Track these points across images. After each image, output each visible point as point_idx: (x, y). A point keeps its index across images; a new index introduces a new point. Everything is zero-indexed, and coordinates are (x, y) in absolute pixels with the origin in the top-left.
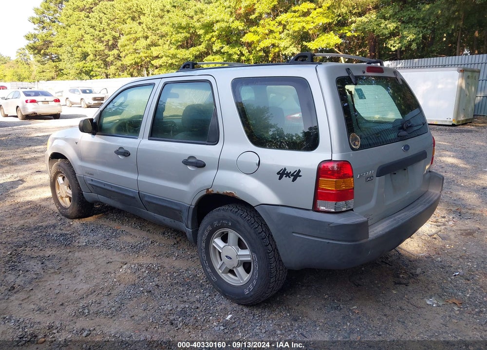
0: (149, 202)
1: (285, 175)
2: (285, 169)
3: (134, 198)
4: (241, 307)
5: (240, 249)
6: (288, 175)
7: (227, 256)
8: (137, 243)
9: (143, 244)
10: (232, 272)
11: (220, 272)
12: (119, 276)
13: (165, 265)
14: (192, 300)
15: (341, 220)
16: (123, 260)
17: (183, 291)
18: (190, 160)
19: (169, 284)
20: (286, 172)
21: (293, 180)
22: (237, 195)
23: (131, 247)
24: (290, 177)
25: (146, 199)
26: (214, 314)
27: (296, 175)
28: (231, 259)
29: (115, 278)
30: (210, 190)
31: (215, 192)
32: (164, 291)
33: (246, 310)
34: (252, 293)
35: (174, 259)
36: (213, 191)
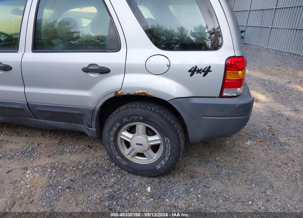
0: (41, 111)
1: (196, 72)
2: (196, 67)
3: (21, 109)
4: (151, 179)
5: (148, 137)
6: (199, 71)
7: (137, 144)
8: (25, 149)
9: (30, 148)
10: (141, 155)
11: (129, 157)
12: (30, 182)
13: (64, 161)
14: (110, 184)
15: (242, 101)
16: (22, 167)
17: (97, 179)
18: (90, 68)
19: (81, 176)
20: (197, 69)
21: (204, 76)
22: (150, 93)
23: (21, 153)
24: (201, 73)
25: (38, 109)
26: (136, 190)
27: (207, 71)
28: (142, 145)
29: (27, 184)
30: (119, 93)
31: (125, 93)
32: (81, 183)
33: (156, 180)
34: (164, 167)
35: (69, 154)
36: (122, 93)
